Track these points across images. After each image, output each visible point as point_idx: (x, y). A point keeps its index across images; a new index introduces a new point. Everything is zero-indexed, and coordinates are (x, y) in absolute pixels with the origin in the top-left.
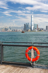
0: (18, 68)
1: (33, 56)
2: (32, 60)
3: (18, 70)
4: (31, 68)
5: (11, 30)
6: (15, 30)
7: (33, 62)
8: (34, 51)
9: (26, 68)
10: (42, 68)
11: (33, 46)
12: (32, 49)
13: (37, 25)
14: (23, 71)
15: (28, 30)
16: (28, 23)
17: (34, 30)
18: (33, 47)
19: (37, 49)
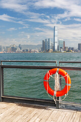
0: (30, 109)
1: (57, 86)
2: (55, 93)
3: (30, 112)
4: (53, 109)
5: (22, 51)
6: (27, 50)
7: (58, 98)
8: (60, 77)
9: (45, 108)
10: (74, 110)
11: (59, 67)
12: (57, 73)
13: (64, 42)
14: (39, 113)
15: (49, 50)
16: (49, 39)
17: (58, 50)
18: (58, 69)
19: (66, 73)
